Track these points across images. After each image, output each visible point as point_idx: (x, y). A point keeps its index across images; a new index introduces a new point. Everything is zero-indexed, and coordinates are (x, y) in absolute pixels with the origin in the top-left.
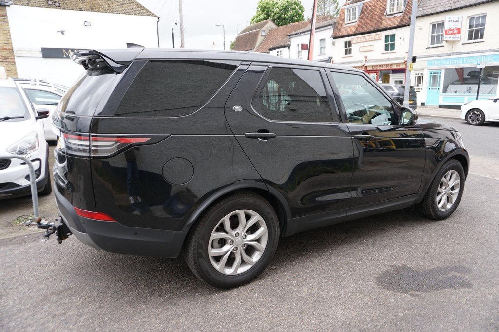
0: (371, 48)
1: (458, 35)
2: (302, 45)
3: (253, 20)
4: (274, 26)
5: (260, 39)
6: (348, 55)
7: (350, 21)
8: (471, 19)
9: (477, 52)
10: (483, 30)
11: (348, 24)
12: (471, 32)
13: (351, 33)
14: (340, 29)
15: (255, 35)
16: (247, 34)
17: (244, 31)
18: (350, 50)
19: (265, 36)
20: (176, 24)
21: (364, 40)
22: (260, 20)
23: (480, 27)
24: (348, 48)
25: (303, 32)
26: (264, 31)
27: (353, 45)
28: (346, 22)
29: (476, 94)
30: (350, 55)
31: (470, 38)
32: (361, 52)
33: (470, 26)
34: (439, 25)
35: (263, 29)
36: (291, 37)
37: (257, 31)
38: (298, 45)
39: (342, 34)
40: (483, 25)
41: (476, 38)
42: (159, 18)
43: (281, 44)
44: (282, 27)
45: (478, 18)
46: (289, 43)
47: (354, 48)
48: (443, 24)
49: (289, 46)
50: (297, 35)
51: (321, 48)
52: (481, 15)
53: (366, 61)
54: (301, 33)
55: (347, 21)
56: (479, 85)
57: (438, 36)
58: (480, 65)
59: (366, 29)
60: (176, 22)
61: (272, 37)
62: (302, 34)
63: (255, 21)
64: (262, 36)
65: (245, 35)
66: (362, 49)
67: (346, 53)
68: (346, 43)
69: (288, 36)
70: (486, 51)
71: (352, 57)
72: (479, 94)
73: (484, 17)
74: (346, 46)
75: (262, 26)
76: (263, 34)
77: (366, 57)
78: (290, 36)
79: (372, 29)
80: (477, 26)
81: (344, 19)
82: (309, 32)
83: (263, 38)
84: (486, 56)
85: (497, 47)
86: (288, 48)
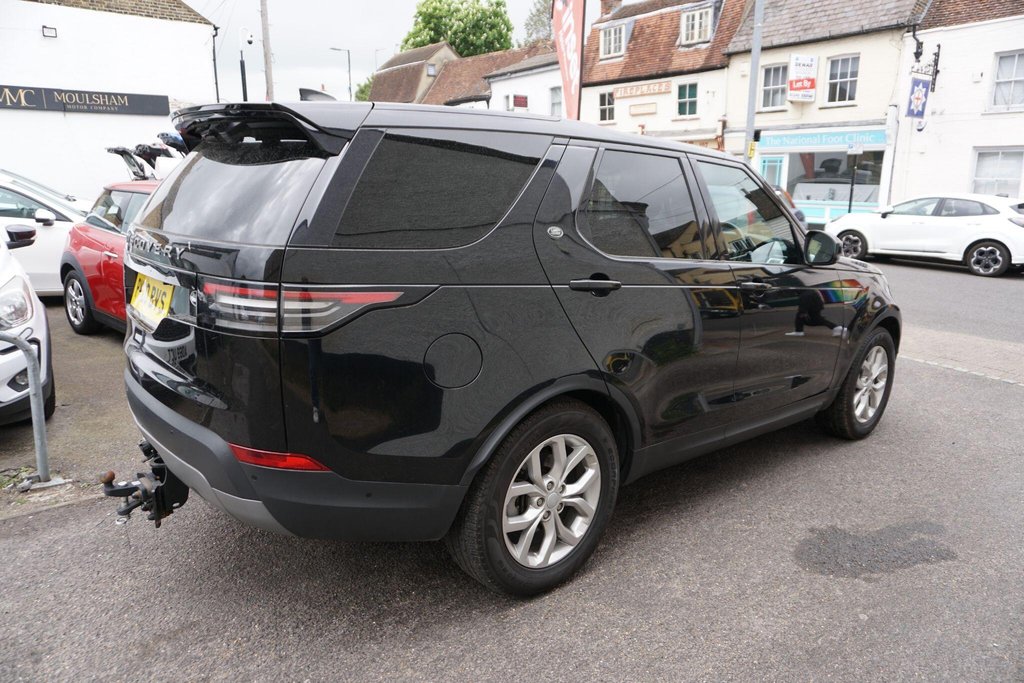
0: (651, 109)
1: (812, 91)
2: (515, 97)
3: (406, 41)
4: (454, 57)
5: (424, 83)
6: (607, 122)
7: (609, 53)
8: (834, 63)
9: (845, 124)
10: (854, 83)
11: (607, 59)
12: (833, 87)
13: (612, 77)
14: (591, 69)
15: (416, 73)
16: (398, 70)
17: (390, 64)
18: (611, 111)
19: (434, 76)
20: (250, 43)
21: (639, 93)
22: (423, 44)
23: (849, 79)
24: (607, 106)
25: (516, 72)
26: (433, 65)
27: (616, 102)
28: (602, 55)
29: (848, 203)
30: (611, 121)
31: (832, 98)
32: (633, 115)
33: (833, 76)
34: (777, 70)
35: (432, 60)
36: (491, 80)
37: (418, 65)
38: (507, 97)
39: (596, 78)
40: (854, 74)
41: (842, 98)
42: (216, 29)
43: (471, 94)
44: (469, 59)
45: (845, 61)
46: (487, 93)
47: (619, 106)
48: (785, 69)
49: (487, 99)
50: (503, 78)
51: (553, 104)
52: (850, 57)
53: (643, 133)
54: (512, 73)
55: (605, 54)
56: (852, 185)
57: (776, 92)
58: (854, 149)
59: (641, 70)
60: (250, 39)
61: (450, 79)
62: (513, 75)
63: (410, 42)
64: (429, 76)
65: (392, 72)
66: (635, 111)
67: (603, 117)
68: (603, 97)
69: (485, 78)
70: (860, 124)
71: (614, 124)
72: (853, 203)
73: (856, 59)
74: (603, 103)
75: (429, 55)
76: (432, 71)
77: (643, 127)
78: (490, 77)
79: (654, 72)
80: (844, 75)
81: (598, 49)
82: (530, 72)
83: (431, 79)
84: (861, 133)
85: (879, 116)
86: (485, 102)
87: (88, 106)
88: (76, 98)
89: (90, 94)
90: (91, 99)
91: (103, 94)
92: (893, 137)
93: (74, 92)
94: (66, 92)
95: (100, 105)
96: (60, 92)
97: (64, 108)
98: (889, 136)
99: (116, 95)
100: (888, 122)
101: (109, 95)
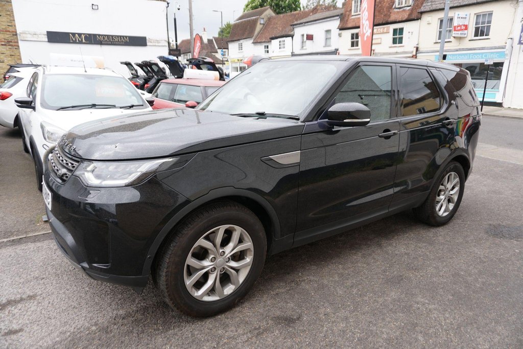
0: (379, 41)
1: (466, 32)
2: (307, 35)
3: (247, 6)
4: (274, 14)
5: (258, 28)
6: (355, 48)
7: (357, 12)
8: (478, 16)
9: (483, 48)
10: (489, 27)
11: (356, 15)
12: (477, 29)
13: (358, 24)
14: (347, 20)
15: (253, 24)
16: (245, 21)
17: (241, 17)
18: (357, 42)
19: (264, 24)
20: (179, 9)
22: (256, 7)
23: (486, 25)
24: (355, 40)
25: (307, 22)
26: (263, 18)
28: (352, 13)
29: (483, 90)
30: (357, 48)
31: (476, 35)
33: (477, 23)
37: (255, 19)
38: (303, 35)
39: (350, 25)
40: (489, 22)
41: (482, 35)
42: (168, 3)
43: (283, 33)
44: (281, 15)
45: (484, 15)
46: (292, 33)
48: (452, 20)
49: (292, 36)
50: (300, 25)
51: (327, 39)
52: (487, 13)
53: (373, 54)
55: (355, 12)
56: (486, 80)
58: (488, 61)
60: (179, 7)
61: (272, 26)
62: (306, 24)
63: (249, 6)
64: (260, 24)
65: (242, 23)
67: (353, 45)
68: (353, 35)
70: (491, 48)
71: (359, 49)
72: (486, 90)
73: (490, 14)
74: (353, 38)
75: (261, 13)
76: (262, 22)
77: (374, 50)
78: (294, 25)
79: (381, 22)
80: (483, 23)
81: (351, 10)
82: (315, 22)
83: (262, 26)
84: (492, 53)
85: (503, 44)
86: (291, 38)
87: (111, 42)
88: (106, 38)
89: (112, 36)
90: (112, 39)
91: (118, 36)
92: (509, 55)
93: (105, 35)
94: (102, 35)
95: (116, 41)
96: (99, 35)
97: (101, 43)
98: (507, 55)
99: (123, 37)
100: (507, 48)
101: (121, 36)
